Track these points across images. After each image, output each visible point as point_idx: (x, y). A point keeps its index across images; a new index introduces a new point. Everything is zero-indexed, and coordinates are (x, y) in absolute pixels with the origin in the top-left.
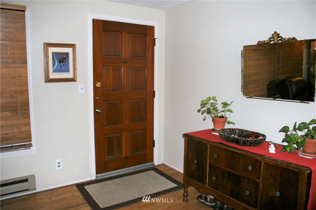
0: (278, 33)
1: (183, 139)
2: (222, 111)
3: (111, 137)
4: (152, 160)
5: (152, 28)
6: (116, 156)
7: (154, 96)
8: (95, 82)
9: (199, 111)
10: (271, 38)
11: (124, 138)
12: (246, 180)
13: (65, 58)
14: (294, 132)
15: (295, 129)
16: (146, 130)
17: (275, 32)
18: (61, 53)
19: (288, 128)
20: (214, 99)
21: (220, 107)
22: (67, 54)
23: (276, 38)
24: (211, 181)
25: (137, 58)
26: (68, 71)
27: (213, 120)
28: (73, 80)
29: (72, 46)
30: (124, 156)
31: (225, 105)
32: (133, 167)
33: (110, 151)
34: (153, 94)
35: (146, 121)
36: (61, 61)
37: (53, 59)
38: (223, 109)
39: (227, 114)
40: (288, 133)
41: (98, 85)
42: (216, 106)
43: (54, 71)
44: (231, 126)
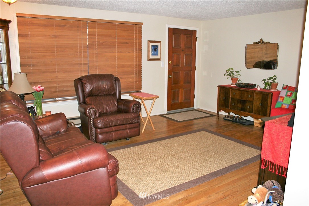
0: (262, 39)
1: (218, 87)
2: (236, 75)
3: (174, 91)
4: (193, 106)
5: (195, 31)
6: (176, 102)
7: (195, 70)
8: (169, 61)
9: (225, 75)
10: (259, 41)
11: (180, 92)
12: (248, 102)
13: (156, 48)
14: (267, 81)
15: (268, 80)
16: (191, 88)
17: (261, 39)
18: (155, 46)
19: (265, 80)
20: (232, 69)
21: (235, 73)
22: (157, 46)
23: (261, 41)
24: (232, 106)
25: (188, 48)
26: (157, 55)
27: (232, 79)
28: (159, 60)
29: (159, 42)
30: (180, 102)
31: (237, 72)
32: (184, 109)
33: (174, 99)
34: (195, 68)
35: (191, 83)
36: (155, 50)
37: (152, 49)
38: (236, 74)
39: (238, 76)
40: (266, 81)
41: (170, 62)
42: (233, 73)
43: (152, 55)
44: (240, 82)
